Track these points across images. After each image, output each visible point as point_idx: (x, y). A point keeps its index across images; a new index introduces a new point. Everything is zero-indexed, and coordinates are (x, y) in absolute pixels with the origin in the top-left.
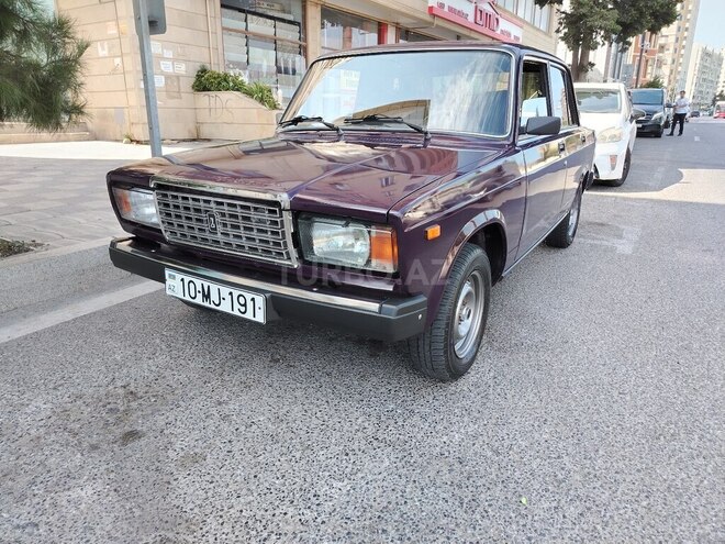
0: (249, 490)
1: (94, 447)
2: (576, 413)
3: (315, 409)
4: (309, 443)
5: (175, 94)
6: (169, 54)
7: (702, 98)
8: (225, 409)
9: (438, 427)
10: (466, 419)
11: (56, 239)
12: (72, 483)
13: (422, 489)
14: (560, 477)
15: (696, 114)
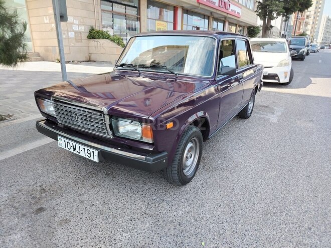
0: (87, 236)
1: (24, 215)
2: (234, 202)
3: (121, 199)
4: (116, 215)
5: (79, 41)
6: (76, 22)
7: (326, 40)
8: (82, 198)
9: (173, 208)
10: (186, 204)
11: (19, 113)
12: (12, 232)
13: (161, 237)
14: (221, 232)
15: (322, 48)
